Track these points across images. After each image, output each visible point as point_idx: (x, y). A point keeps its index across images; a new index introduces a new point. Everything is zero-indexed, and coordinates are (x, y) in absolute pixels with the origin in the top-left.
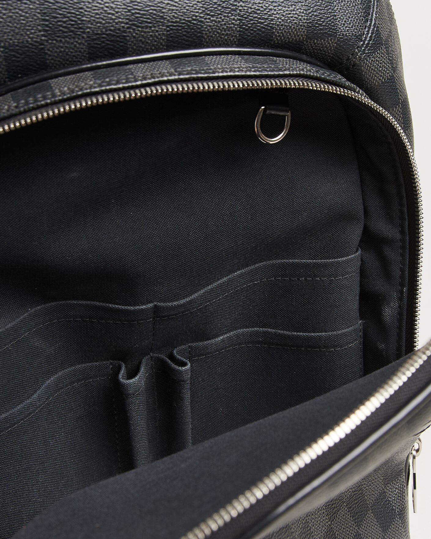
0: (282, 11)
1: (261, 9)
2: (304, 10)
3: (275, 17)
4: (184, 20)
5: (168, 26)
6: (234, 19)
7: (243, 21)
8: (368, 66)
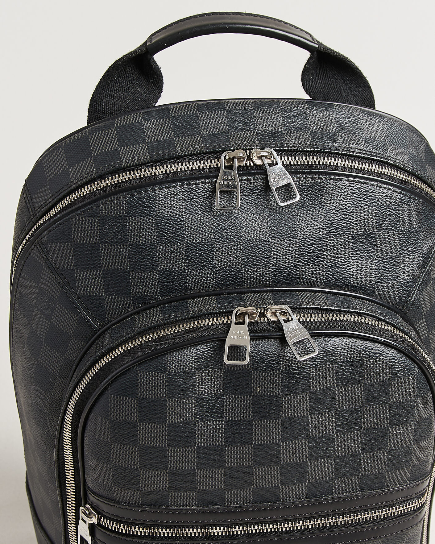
0: (358, 263)
1: (343, 261)
2: (374, 262)
3: (352, 267)
4: (284, 265)
5: (273, 269)
6: (321, 267)
7: (329, 269)
8: (422, 298)
